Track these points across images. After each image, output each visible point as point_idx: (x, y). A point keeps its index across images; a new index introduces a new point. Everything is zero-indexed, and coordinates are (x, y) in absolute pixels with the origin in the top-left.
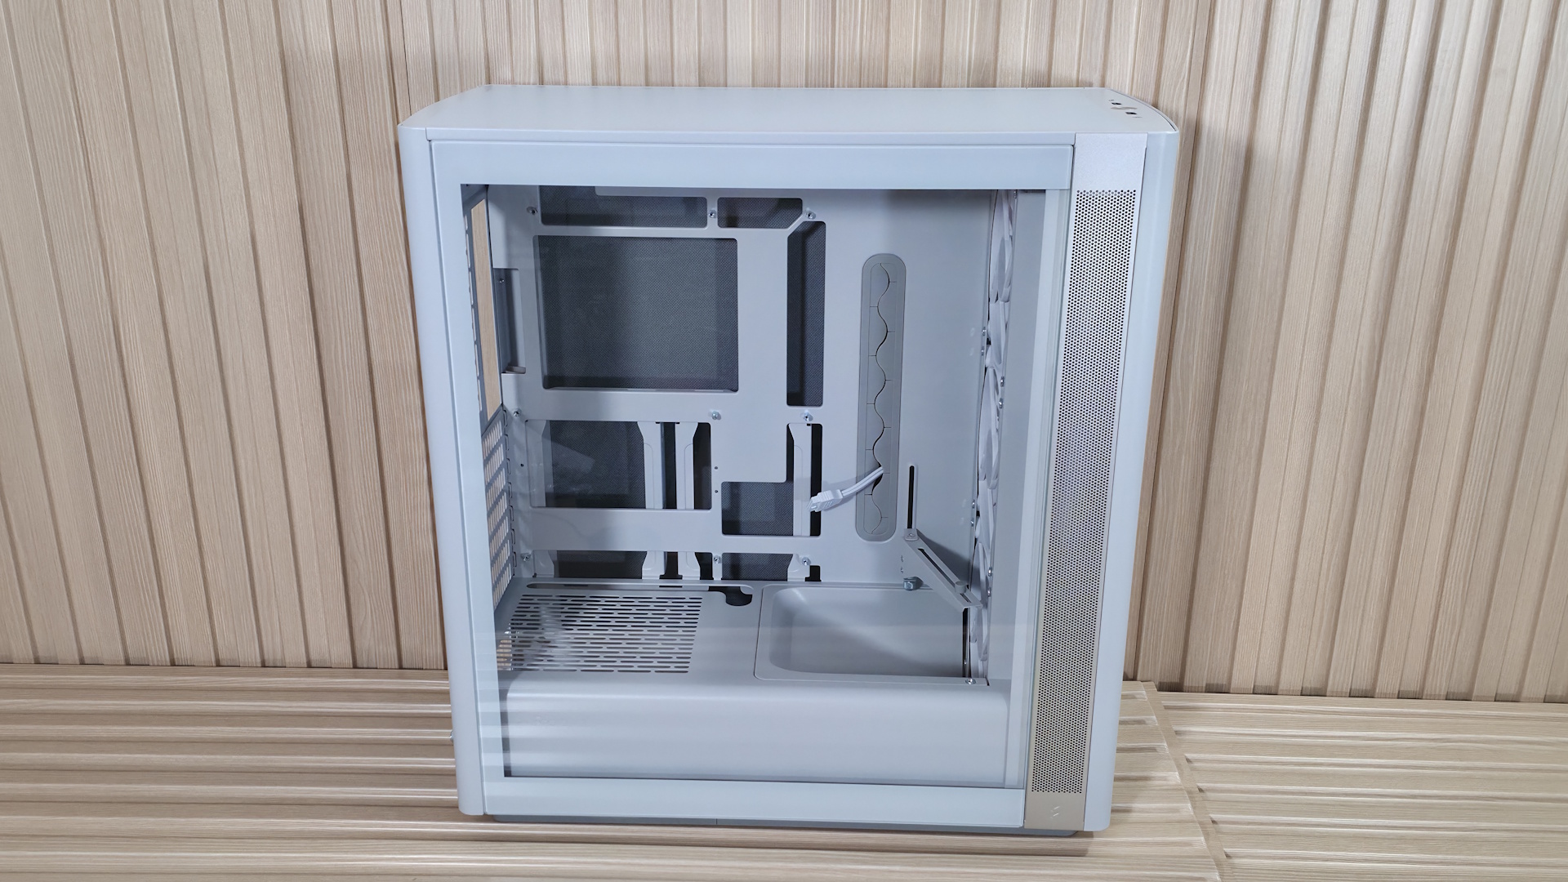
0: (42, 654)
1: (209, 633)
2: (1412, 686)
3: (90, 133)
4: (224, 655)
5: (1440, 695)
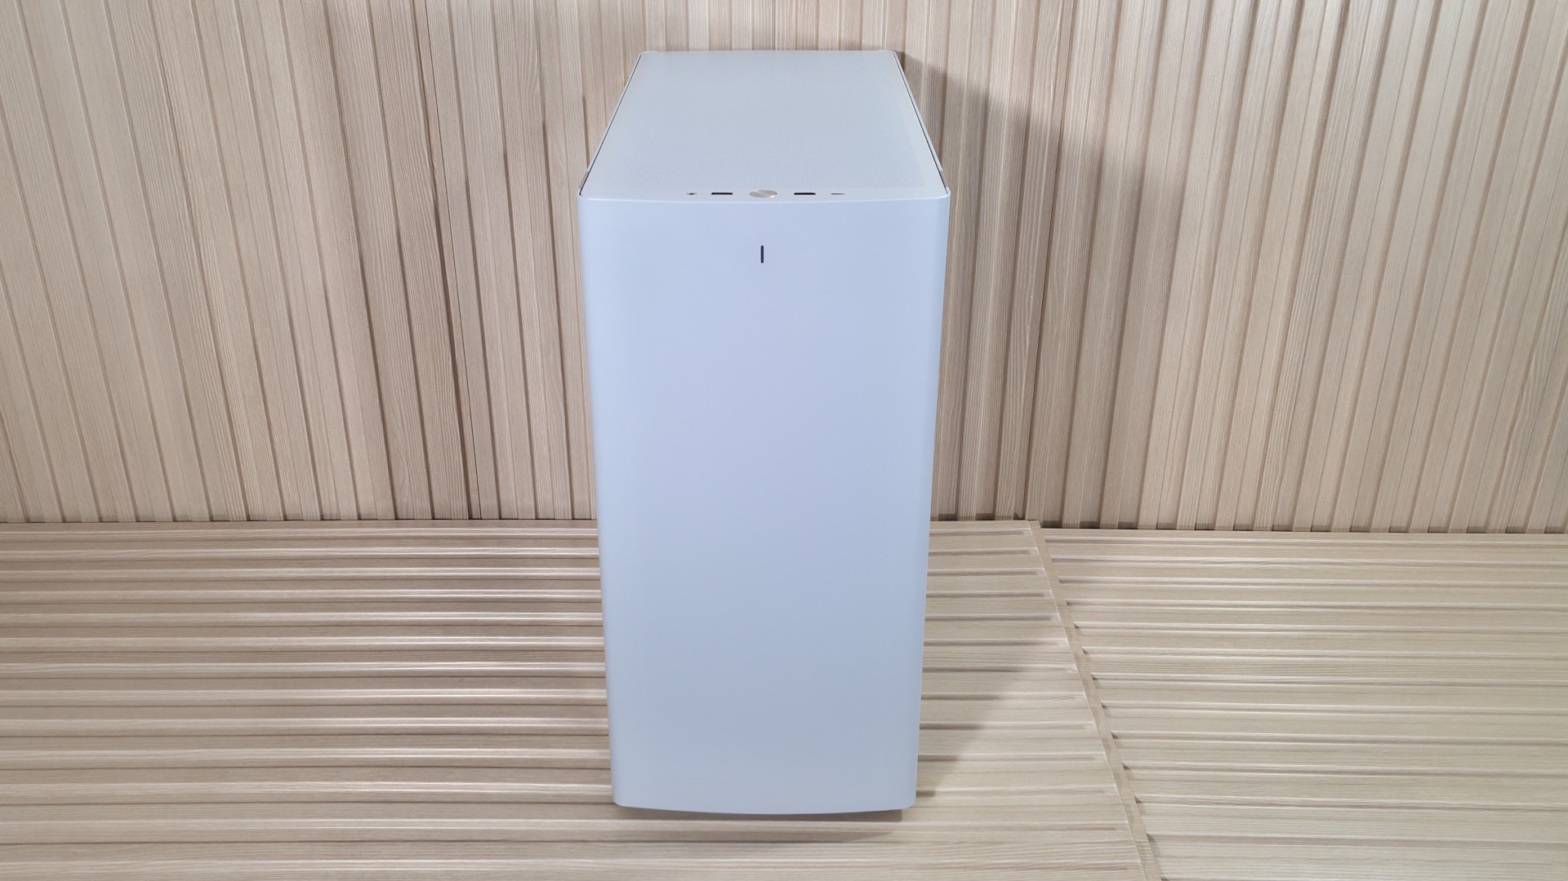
0: (141, 513)
1: (278, 494)
2: (1244, 520)
3: (173, 93)
4: (290, 512)
5: (1266, 527)
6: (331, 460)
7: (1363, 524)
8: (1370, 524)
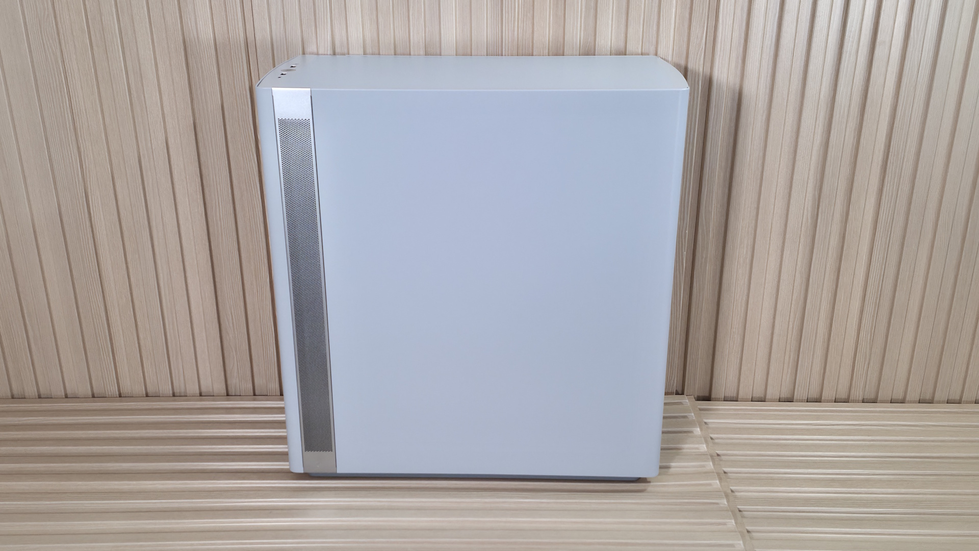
0: (42, 392)
3: (72, 87)
6: (181, 351)
7: (928, 396)
8: (933, 397)
